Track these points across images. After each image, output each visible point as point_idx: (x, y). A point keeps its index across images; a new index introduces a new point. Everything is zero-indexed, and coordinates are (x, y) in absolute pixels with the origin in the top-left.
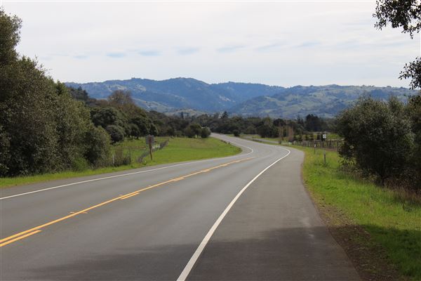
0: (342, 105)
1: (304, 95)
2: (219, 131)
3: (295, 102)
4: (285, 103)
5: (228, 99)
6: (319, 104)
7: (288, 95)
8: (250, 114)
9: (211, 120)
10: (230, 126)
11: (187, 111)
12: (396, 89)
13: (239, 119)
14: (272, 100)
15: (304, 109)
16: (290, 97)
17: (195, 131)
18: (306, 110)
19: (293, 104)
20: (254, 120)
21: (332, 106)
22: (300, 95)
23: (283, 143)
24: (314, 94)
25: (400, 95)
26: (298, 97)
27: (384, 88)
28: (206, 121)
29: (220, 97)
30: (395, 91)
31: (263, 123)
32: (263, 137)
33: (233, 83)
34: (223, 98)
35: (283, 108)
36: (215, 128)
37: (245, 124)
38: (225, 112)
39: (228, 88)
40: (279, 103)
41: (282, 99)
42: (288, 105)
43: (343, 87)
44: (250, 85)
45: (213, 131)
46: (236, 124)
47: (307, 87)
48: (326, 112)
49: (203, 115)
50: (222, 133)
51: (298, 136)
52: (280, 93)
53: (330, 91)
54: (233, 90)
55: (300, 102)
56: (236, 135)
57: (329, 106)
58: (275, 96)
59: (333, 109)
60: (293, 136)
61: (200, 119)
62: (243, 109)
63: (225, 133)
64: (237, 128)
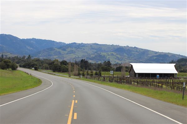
0: (100, 55)
1: (78, 48)
2: (24, 67)
3: (72, 52)
4: (66, 52)
5: (31, 48)
6: (86, 54)
7: (68, 48)
8: (44, 58)
9: (20, 60)
10: (32, 64)
11: (6, 54)
12: (132, 48)
13: (38, 60)
14: (58, 50)
15: (77, 56)
16: (69, 49)
17: (6, 64)
18: (78, 57)
19: (70, 53)
20: (47, 61)
21: (94, 56)
22: (75, 48)
23: (72, 77)
24: (83, 48)
25: (134, 51)
26: (74, 49)
27: (125, 47)
28: (17, 60)
29: (27, 47)
30: (131, 49)
31: (53, 62)
32: (54, 71)
33: (35, 39)
34: (29, 48)
35: (64, 56)
36: (22, 65)
37: (41, 63)
38: (29, 55)
39: (32, 42)
40: (62, 52)
41: (64, 50)
42: (67, 54)
43: (101, 45)
44: (45, 40)
45: (20, 66)
46: (36, 63)
47: (79, 44)
48: (90, 59)
49: (16, 57)
50: (26, 68)
51: (81, 72)
52: (63, 47)
53: (93, 47)
54: (35, 43)
55: (75, 52)
56: (36, 69)
57: (92, 56)
58: (60, 48)
59: (94, 58)
60: (78, 72)
61: (13, 59)
62: (40, 55)
63: (28, 68)
64: (36, 65)
